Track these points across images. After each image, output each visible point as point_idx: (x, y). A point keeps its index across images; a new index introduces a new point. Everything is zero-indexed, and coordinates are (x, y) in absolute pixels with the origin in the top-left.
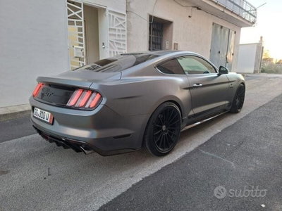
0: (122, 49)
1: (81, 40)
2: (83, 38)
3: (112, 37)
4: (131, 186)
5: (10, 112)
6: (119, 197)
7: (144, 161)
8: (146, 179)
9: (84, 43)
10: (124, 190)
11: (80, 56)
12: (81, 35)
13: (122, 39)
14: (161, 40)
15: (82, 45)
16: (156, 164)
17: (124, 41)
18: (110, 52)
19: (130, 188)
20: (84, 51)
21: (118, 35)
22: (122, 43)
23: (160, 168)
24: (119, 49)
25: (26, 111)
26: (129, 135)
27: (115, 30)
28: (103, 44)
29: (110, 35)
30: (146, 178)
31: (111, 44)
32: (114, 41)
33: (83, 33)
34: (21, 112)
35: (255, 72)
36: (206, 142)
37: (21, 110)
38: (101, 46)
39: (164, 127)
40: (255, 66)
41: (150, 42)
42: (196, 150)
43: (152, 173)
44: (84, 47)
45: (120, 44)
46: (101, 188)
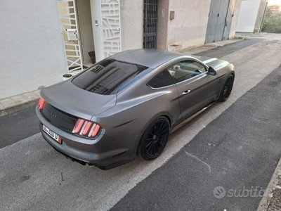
0: (116, 26)
1: (73, 22)
2: (76, 19)
3: (105, 15)
4: (127, 192)
5: (16, 104)
6: (119, 203)
7: (138, 164)
8: (139, 185)
9: (76, 25)
10: (122, 196)
11: (74, 39)
12: (73, 16)
13: (115, 14)
14: (157, 7)
15: (75, 28)
16: (147, 168)
17: (118, 16)
18: (104, 31)
19: (127, 194)
20: (77, 33)
21: (112, 11)
22: (115, 19)
23: (150, 173)
24: (112, 26)
25: (30, 102)
26: (125, 152)
27: (108, 5)
28: (96, 22)
29: (103, 12)
30: (140, 183)
31: (104, 21)
32: (107, 18)
33: (75, 13)
34: (26, 104)
35: (255, 31)
36: (191, 141)
37: (25, 101)
38: (94, 24)
39: (155, 137)
40: (256, 25)
41: (144, 11)
42: (182, 152)
43: (144, 178)
44: (77, 29)
45: (113, 20)
46: (104, 195)
